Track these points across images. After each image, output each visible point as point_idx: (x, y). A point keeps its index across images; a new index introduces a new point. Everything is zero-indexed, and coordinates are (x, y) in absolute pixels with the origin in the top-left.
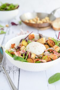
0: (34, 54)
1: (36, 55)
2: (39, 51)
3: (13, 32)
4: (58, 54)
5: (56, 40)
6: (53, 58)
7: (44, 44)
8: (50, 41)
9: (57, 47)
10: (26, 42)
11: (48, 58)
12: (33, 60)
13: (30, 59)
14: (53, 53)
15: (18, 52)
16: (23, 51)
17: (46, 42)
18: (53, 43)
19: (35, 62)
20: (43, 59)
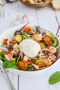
1: (29, 58)
2: (32, 54)
3: (8, 13)
4: (53, 57)
5: (54, 36)
6: (47, 64)
7: (40, 41)
8: (47, 39)
9: (53, 49)
10: (20, 36)
11: (42, 63)
12: (25, 64)
13: (22, 62)
14: (48, 56)
15: (9, 55)
16: (15, 51)
17: (42, 39)
18: (50, 42)
19: (27, 66)
20: (36, 63)
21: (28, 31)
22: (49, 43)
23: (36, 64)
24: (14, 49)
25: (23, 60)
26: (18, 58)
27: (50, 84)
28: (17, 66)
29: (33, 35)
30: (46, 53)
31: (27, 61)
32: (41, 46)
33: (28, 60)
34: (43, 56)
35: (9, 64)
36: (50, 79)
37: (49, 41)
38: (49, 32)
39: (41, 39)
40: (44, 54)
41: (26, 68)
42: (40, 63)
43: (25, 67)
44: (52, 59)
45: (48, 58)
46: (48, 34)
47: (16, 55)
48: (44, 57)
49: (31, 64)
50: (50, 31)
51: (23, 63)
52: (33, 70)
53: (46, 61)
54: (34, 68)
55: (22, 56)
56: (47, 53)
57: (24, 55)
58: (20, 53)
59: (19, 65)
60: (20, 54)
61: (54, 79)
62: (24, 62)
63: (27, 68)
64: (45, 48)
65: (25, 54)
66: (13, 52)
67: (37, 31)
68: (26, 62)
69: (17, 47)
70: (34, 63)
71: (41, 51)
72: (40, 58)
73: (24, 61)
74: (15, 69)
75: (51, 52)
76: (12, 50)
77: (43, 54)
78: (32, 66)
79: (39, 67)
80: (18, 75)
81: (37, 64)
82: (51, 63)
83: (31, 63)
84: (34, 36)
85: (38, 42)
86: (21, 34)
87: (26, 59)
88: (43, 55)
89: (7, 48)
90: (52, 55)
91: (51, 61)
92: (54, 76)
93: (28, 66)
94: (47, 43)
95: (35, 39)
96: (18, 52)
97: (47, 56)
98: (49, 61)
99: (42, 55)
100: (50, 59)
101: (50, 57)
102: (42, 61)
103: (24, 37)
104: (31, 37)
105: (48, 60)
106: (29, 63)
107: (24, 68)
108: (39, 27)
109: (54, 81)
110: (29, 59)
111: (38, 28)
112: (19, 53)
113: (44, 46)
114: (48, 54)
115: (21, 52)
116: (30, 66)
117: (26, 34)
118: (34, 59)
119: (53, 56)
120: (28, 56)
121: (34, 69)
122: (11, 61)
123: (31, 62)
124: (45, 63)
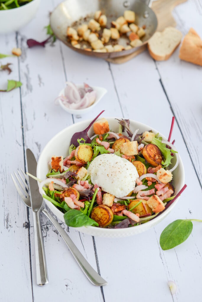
0: (111, 195)
1: (115, 197)
2: (122, 189)
4: (166, 192)
5: (163, 142)
6: (155, 208)
7: (133, 156)
8: (149, 152)
9: (165, 174)
10: (87, 147)
11: (144, 207)
12: (108, 213)
13: (101, 209)
14: (156, 190)
15: (72, 196)
16: (83, 185)
17: (139, 151)
18: (157, 157)
19: (112, 217)
20: (132, 208)
21: (102, 132)
22: (155, 160)
23: (131, 211)
24: (79, 182)
25: (102, 204)
26: (91, 199)
27: (164, 249)
28: (90, 217)
29: (117, 142)
30: (150, 183)
31: (111, 206)
32: (138, 170)
33: (114, 202)
34: (144, 192)
35: (79, 218)
36: (161, 238)
37: (155, 156)
38: (150, 131)
39: (136, 153)
40: (147, 187)
41: (111, 221)
42: (140, 208)
43: (109, 219)
44: (165, 197)
45: (156, 196)
46: (149, 137)
47: (87, 195)
48: (147, 193)
49: (120, 212)
50: (153, 129)
51: (104, 211)
52: (127, 225)
53: (152, 203)
54: (130, 220)
55: (100, 194)
56: (152, 185)
57: (103, 193)
58: (94, 189)
59: (96, 215)
60: (94, 192)
61: (171, 238)
62: (105, 209)
63: (114, 221)
64: (147, 173)
65: (105, 191)
66: (78, 187)
67: (123, 131)
68: (110, 208)
69: (86, 175)
70: (127, 208)
71: (139, 181)
72: (138, 196)
73: (106, 207)
74: (92, 226)
75: (162, 180)
76: (76, 183)
77: (144, 187)
78: (124, 215)
79: (140, 217)
80: (93, 237)
81: (135, 211)
82: (163, 205)
83: (121, 209)
84: (118, 145)
85: (129, 160)
86: (88, 141)
87: (108, 201)
88: (145, 190)
89: (63, 180)
90: (164, 187)
91: (164, 201)
92: (171, 231)
93: (116, 216)
94: (151, 160)
95: (121, 153)
96: (90, 186)
97: (153, 191)
98: (160, 204)
99: (142, 190)
100: (161, 195)
101: (159, 193)
102: (144, 202)
103: (97, 149)
104: (111, 147)
105: (156, 199)
106: (116, 210)
107: (108, 221)
108: (127, 121)
109: (171, 242)
110: (116, 201)
111: (126, 125)
112: (92, 189)
113: (145, 167)
114: (155, 186)
115: (97, 186)
116: (120, 216)
117: (98, 141)
118: (126, 200)
119: (166, 189)
120: (114, 194)
121: (129, 223)
122: (76, 209)
123: (121, 205)
124: (151, 207)
